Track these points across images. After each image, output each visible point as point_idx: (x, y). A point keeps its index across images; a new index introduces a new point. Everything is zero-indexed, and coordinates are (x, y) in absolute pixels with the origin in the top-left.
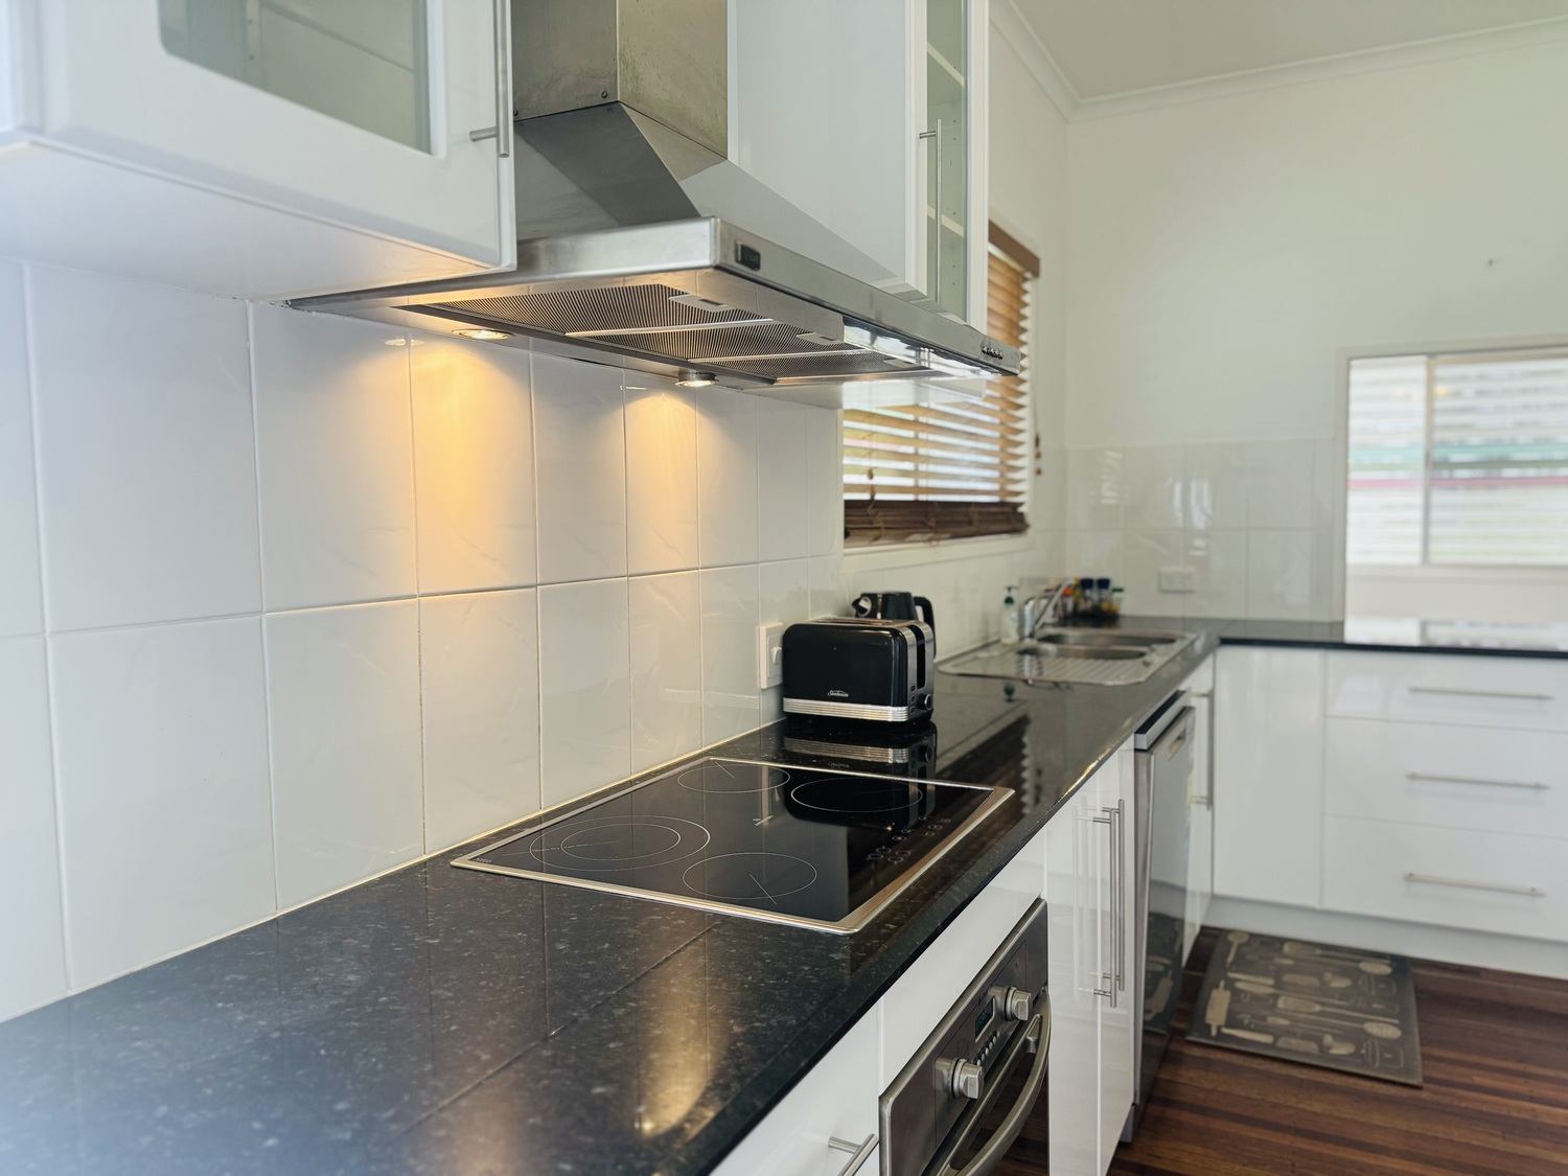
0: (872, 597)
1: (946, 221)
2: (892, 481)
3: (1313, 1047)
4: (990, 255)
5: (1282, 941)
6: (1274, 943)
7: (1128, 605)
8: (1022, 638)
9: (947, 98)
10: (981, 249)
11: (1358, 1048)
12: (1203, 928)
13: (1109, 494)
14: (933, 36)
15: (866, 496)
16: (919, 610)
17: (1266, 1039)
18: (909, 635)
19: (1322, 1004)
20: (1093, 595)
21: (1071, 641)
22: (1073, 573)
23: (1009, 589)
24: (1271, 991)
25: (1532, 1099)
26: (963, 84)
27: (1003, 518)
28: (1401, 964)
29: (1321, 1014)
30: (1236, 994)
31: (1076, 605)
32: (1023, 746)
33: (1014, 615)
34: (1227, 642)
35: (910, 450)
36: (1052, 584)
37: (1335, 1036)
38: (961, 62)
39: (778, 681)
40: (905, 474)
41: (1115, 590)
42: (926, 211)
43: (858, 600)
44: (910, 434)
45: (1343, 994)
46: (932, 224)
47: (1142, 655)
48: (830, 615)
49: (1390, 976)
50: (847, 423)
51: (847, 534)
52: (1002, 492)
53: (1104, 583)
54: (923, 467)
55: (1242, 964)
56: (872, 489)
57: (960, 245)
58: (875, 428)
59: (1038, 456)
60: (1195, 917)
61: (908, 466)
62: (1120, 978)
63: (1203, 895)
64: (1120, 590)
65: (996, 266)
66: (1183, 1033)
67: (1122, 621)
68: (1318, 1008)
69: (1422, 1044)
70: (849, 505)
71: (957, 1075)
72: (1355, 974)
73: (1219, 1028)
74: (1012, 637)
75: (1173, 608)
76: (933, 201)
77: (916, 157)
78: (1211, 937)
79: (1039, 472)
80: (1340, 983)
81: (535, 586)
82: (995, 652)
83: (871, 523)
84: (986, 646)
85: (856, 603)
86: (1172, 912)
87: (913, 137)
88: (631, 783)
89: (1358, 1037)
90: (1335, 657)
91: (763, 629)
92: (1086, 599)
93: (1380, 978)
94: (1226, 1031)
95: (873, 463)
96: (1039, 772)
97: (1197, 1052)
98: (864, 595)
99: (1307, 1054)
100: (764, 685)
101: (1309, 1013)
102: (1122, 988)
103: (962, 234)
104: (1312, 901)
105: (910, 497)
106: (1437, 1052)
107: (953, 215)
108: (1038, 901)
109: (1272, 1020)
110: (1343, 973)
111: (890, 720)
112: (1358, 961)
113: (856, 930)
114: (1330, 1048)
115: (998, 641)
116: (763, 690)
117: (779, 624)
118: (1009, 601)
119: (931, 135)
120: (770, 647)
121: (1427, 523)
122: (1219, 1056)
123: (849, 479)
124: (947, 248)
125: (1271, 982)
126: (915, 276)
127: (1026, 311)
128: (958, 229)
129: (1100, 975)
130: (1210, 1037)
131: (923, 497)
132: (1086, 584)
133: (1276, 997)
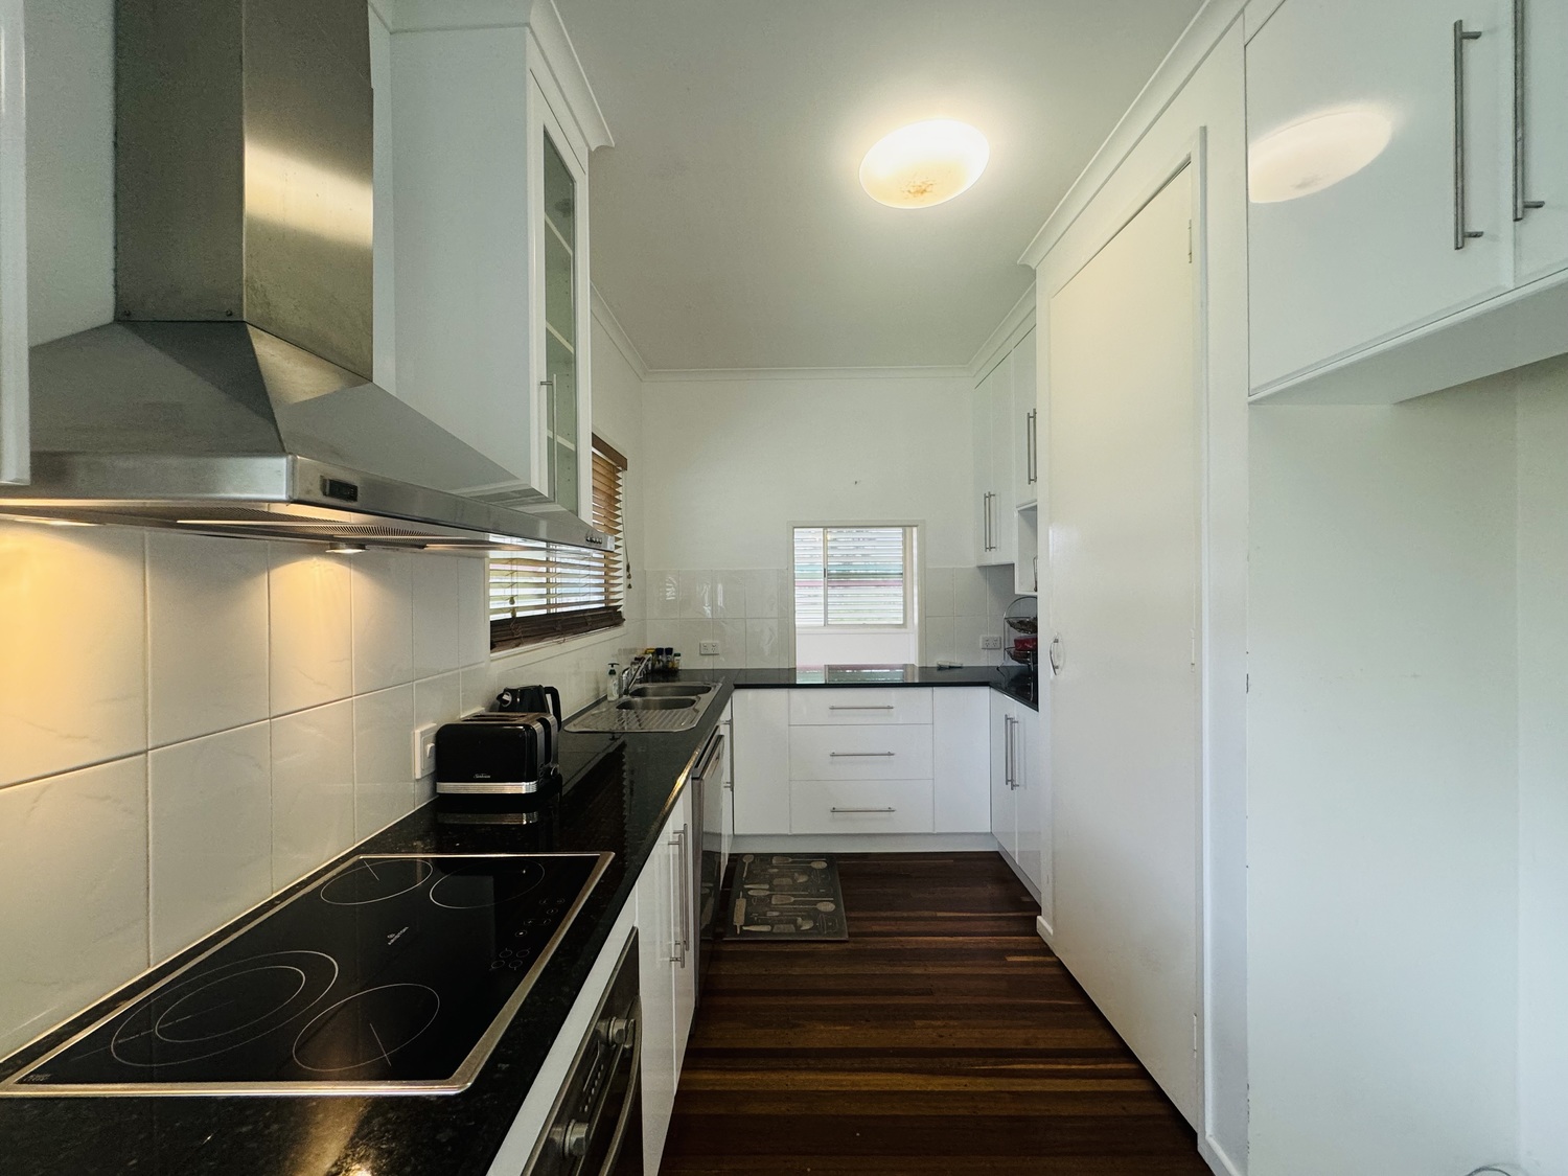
0: (512, 692)
1: (560, 439)
2: (529, 602)
3: (792, 928)
4: (593, 453)
5: (772, 855)
6: (765, 858)
7: (683, 663)
8: (620, 696)
9: (561, 361)
10: (586, 451)
11: (815, 923)
12: (730, 855)
13: (670, 594)
14: (550, 316)
15: (509, 616)
16: (549, 697)
17: (766, 928)
18: (538, 727)
19: (794, 896)
20: (663, 658)
21: (650, 691)
22: (653, 644)
23: (612, 665)
24: (768, 893)
25: (900, 934)
26: (572, 351)
27: (609, 616)
28: (830, 858)
29: (794, 903)
30: (749, 898)
31: (653, 665)
32: (623, 757)
33: (616, 682)
34: (739, 687)
35: (544, 580)
36: (639, 654)
37: (802, 916)
38: (572, 336)
39: (432, 770)
40: (541, 596)
41: (676, 655)
42: (546, 433)
43: (502, 695)
44: (544, 569)
45: (805, 887)
46: (551, 441)
47: (693, 702)
48: (479, 709)
49: (828, 867)
50: (492, 566)
51: (493, 646)
52: (607, 600)
53: (669, 651)
54: (552, 591)
55: (752, 878)
56: (513, 611)
57: (573, 456)
58: (515, 568)
59: (629, 577)
60: (726, 849)
61: (543, 591)
62: (686, 942)
63: (729, 836)
64: (679, 655)
65: (598, 477)
66: (722, 935)
67: (682, 676)
68: (793, 899)
69: (846, 911)
70: (494, 624)
71: (568, 1137)
72: (809, 871)
73: (741, 927)
74: (614, 696)
75: (707, 664)
76: (551, 425)
77: (538, 400)
78: (735, 858)
79: (630, 587)
80: (802, 879)
81: (146, 752)
82: (603, 707)
83: (513, 634)
84: (597, 703)
85: (500, 697)
86: (715, 849)
87: (536, 387)
88: (271, 904)
89: (813, 915)
90: (795, 693)
91: (418, 732)
92: (659, 661)
93: (822, 870)
94: (745, 928)
95: (515, 591)
96: (632, 772)
97: (730, 948)
98: (507, 691)
99: (790, 934)
100: (418, 776)
101: (789, 904)
102: (687, 949)
103: (573, 449)
104: (787, 832)
105: (544, 612)
106: (853, 915)
107: (567, 436)
108: (633, 928)
109: (770, 914)
110: (803, 872)
111: (524, 792)
112: (810, 862)
113: (469, 1084)
114: (801, 926)
115: (606, 697)
116: (418, 780)
117: (431, 726)
118: (612, 673)
119: (549, 383)
120: (424, 744)
121: (826, 605)
122: (743, 947)
123: (493, 605)
124: (562, 459)
125: (767, 887)
126: (539, 481)
127: (620, 490)
128: (571, 446)
129: (673, 942)
130: (736, 935)
131: (553, 611)
132: (659, 652)
133: (770, 896)
